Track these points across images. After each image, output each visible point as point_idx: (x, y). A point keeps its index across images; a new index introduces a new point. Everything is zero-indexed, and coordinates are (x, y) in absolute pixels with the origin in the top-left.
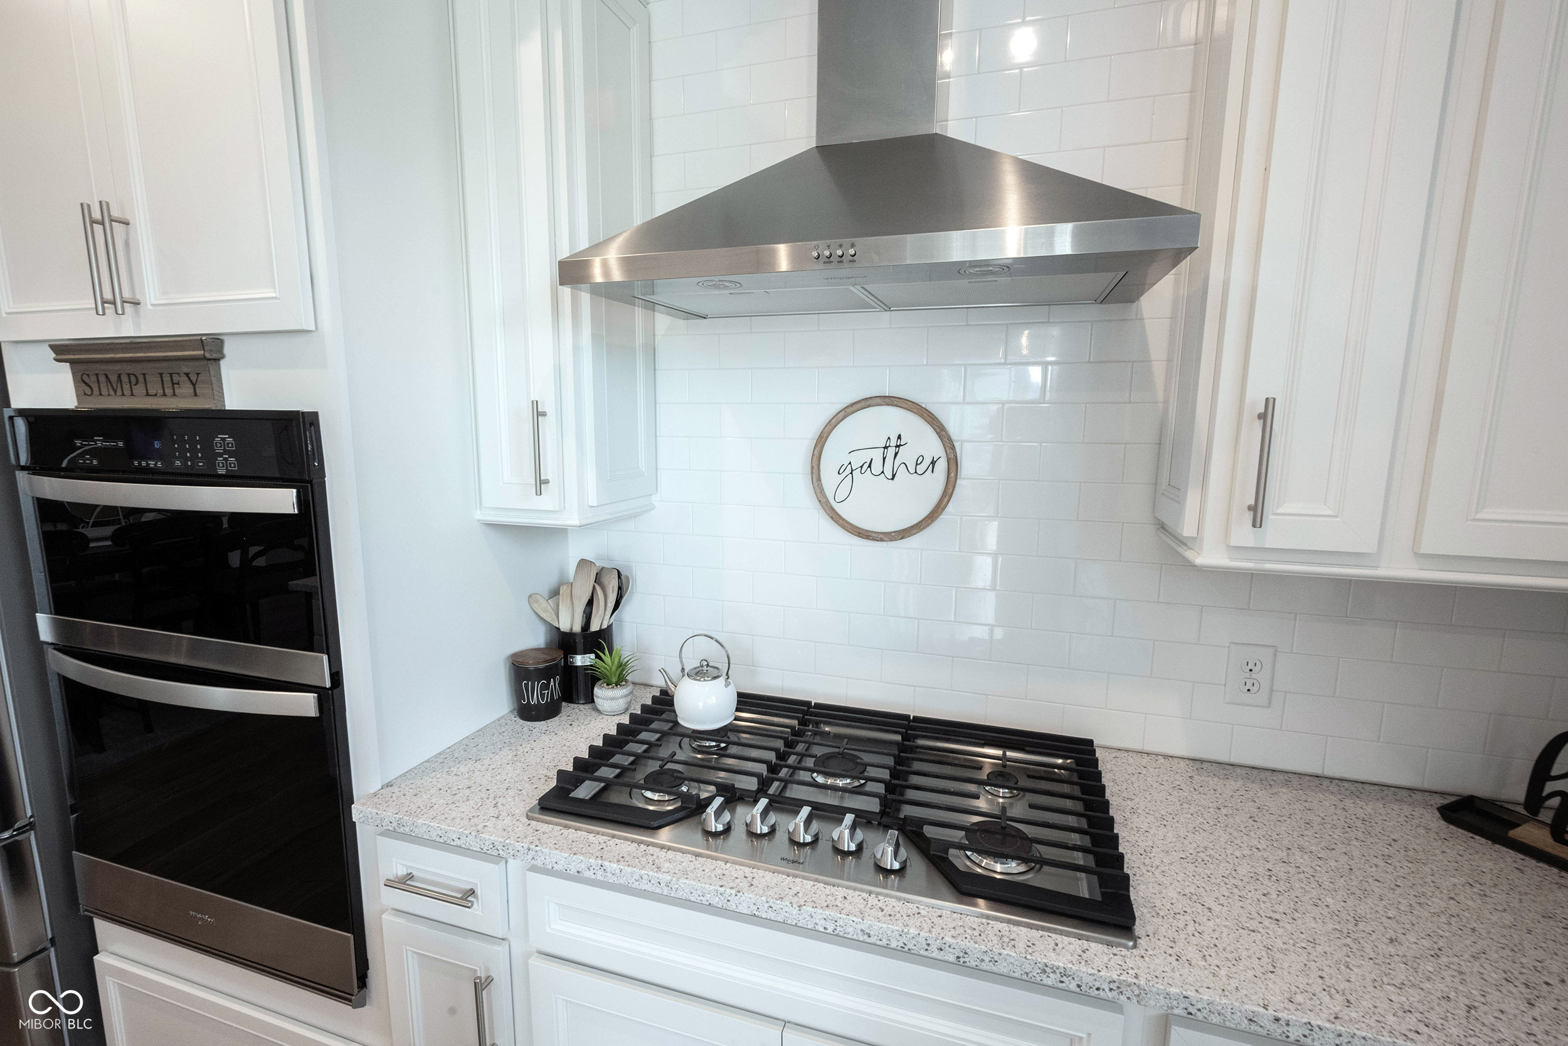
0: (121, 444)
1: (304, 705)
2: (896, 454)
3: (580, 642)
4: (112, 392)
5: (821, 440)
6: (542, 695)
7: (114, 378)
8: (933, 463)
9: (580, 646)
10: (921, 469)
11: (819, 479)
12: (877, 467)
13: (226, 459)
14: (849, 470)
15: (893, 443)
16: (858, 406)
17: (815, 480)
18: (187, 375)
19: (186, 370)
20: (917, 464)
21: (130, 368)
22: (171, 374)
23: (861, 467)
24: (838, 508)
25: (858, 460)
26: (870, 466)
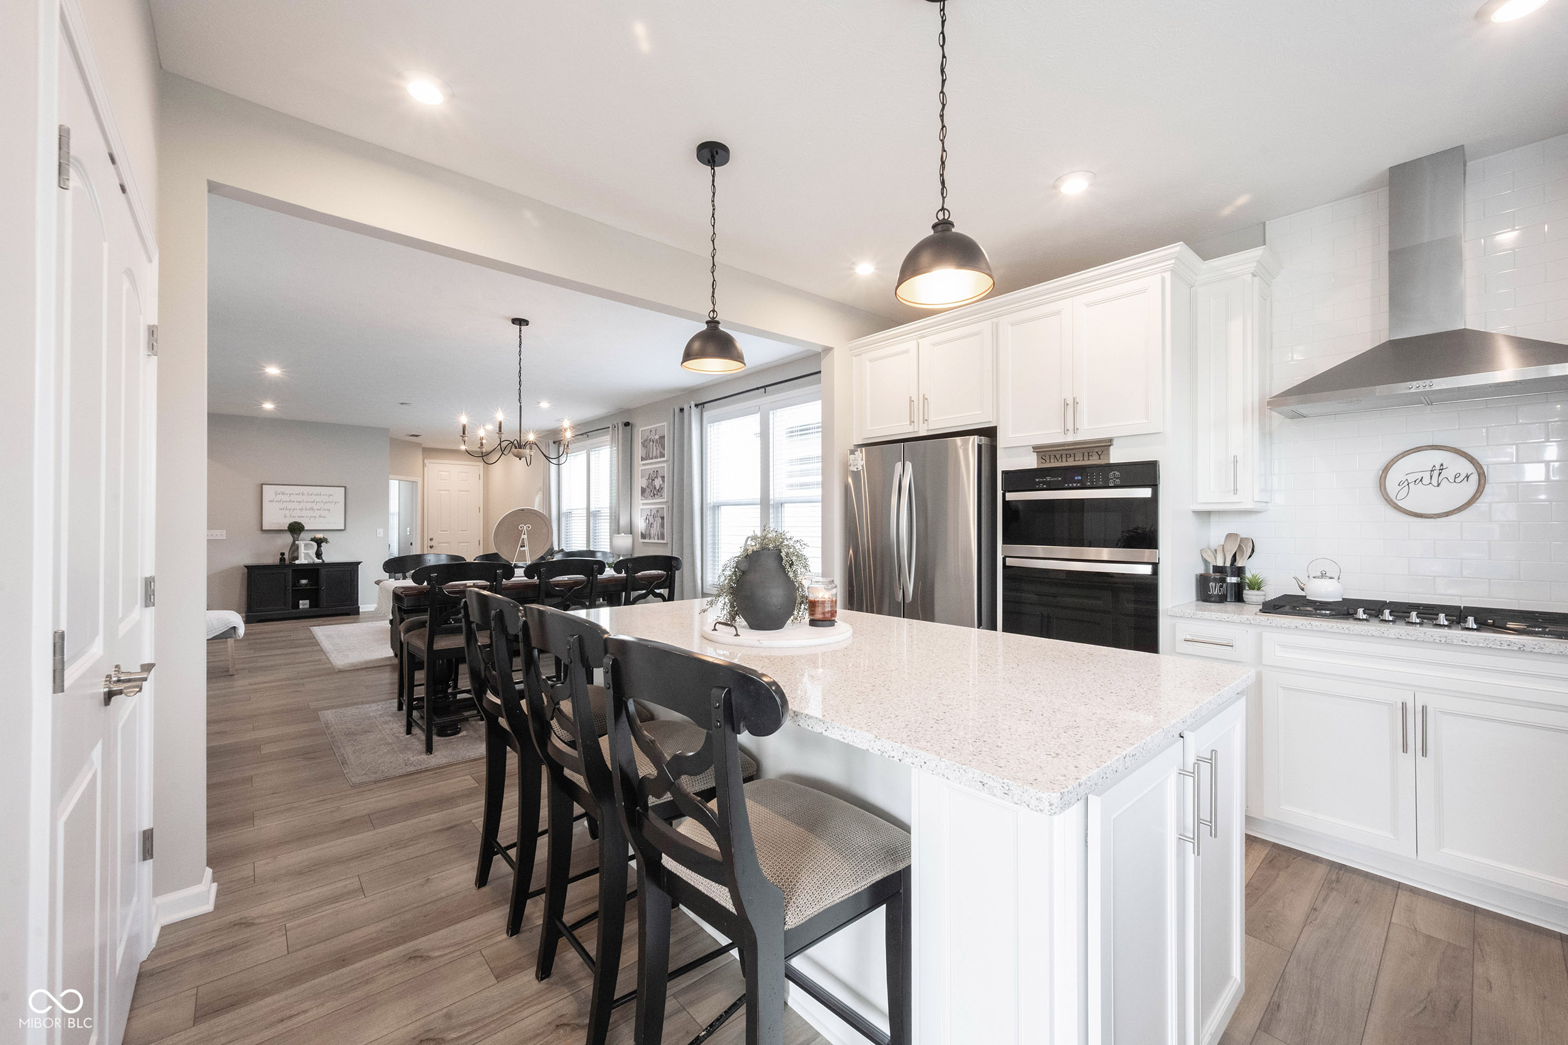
0: (1060, 479)
1: (1146, 570)
2: (1440, 473)
3: (1229, 570)
4: (1056, 461)
5: (1386, 469)
6: (1220, 590)
7: (1058, 456)
8: (1467, 477)
9: (1229, 574)
10: (1458, 480)
11: (1385, 489)
12: (1426, 480)
13: (1115, 481)
14: (1406, 483)
15: (1438, 467)
16: (1412, 451)
17: (1382, 489)
18: (1097, 452)
19: (1097, 450)
20: (1455, 478)
21: (1068, 452)
22: (1088, 453)
23: (1415, 481)
24: (1400, 503)
25: (1411, 478)
26: (1421, 480)
